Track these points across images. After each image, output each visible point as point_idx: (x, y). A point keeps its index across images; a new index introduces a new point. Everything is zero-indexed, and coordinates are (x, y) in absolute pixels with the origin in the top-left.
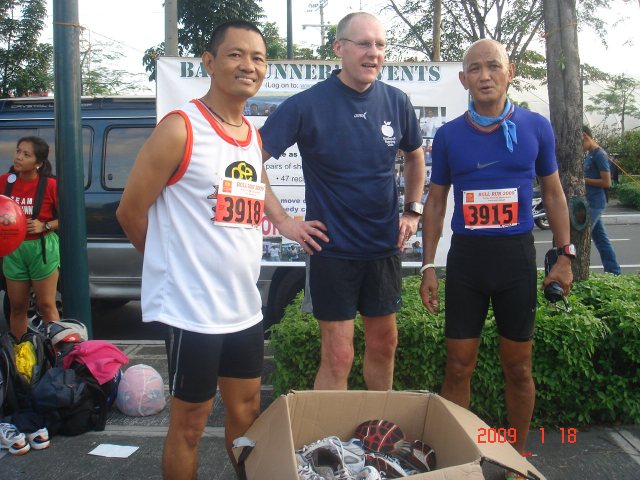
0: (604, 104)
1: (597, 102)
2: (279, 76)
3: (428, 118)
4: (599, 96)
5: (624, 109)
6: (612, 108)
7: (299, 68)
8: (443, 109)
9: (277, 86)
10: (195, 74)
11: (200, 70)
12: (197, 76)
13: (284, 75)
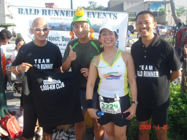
2: (56, 15)
9: (55, 19)
10: (24, 13)
11: (26, 12)
12: (24, 14)
13: (58, 14)
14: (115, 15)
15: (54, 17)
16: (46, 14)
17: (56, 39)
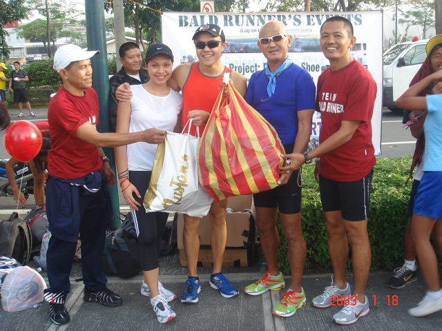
0: (412, 18)
1: (407, 17)
2: (249, 23)
3: (354, 52)
4: (408, 12)
5: (425, 21)
6: (417, 20)
7: (263, 17)
8: (365, 45)
9: (248, 31)
10: (189, 24)
11: (193, 22)
12: (191, 26)
13: (252, 23)
14: (358, 17)
15: (247, 28)
16: (231, 24)
17: (253, 69)
